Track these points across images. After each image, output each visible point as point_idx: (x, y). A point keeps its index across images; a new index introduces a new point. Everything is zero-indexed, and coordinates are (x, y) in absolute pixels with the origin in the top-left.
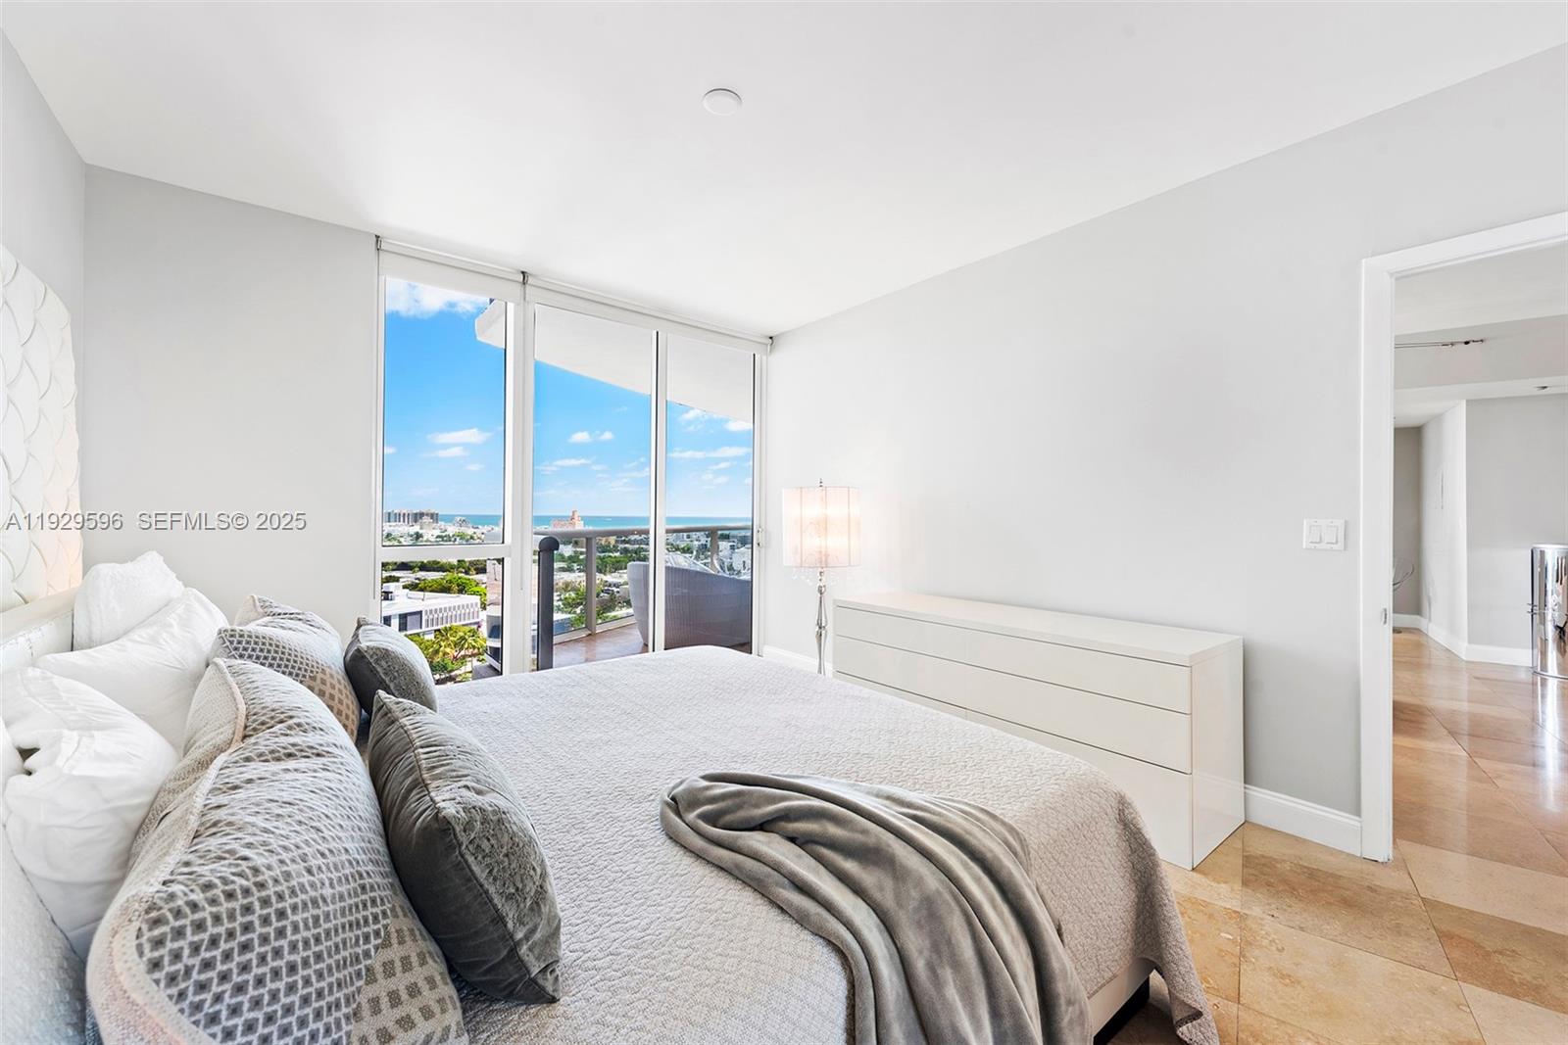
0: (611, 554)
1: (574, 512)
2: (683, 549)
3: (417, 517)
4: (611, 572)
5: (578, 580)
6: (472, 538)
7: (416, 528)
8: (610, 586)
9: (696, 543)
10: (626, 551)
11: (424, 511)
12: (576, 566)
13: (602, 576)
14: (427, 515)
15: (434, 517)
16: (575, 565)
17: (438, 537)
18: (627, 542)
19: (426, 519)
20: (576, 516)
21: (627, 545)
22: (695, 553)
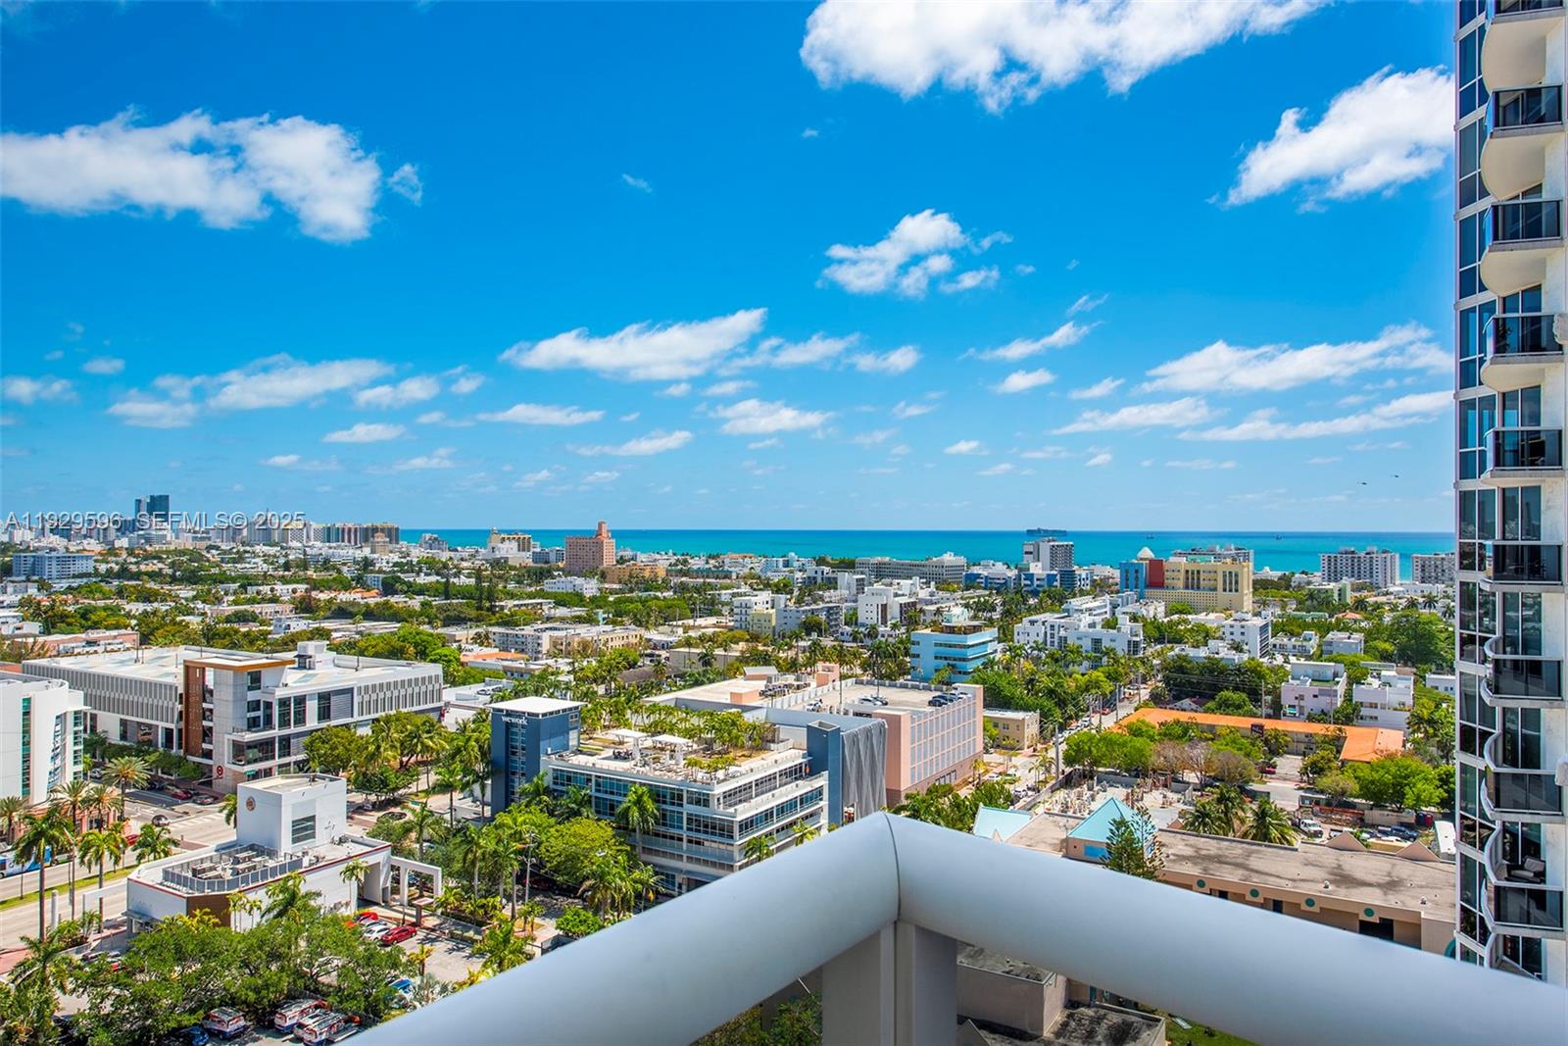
0: (659, 594)
1: (600, 525)
2: (776, 585)
3: (367, 534)
4: (656, 625)
5: (603, 638)
6: (445, 566)
7: (367, 551)
8: (655, 647)
9: (799, 575)
10: (683, 587)
11: (379, 524)
12: (601, 614)
13: (642, 631)
14: (383, 530)
15: (393, 535)
16: (601, 611)
17: (396, 564)
18: (685, 574)
19: (380, 538)
20: (604, 530)
21: (684, 579)
22: (796, 593)
